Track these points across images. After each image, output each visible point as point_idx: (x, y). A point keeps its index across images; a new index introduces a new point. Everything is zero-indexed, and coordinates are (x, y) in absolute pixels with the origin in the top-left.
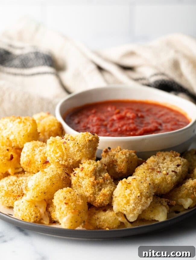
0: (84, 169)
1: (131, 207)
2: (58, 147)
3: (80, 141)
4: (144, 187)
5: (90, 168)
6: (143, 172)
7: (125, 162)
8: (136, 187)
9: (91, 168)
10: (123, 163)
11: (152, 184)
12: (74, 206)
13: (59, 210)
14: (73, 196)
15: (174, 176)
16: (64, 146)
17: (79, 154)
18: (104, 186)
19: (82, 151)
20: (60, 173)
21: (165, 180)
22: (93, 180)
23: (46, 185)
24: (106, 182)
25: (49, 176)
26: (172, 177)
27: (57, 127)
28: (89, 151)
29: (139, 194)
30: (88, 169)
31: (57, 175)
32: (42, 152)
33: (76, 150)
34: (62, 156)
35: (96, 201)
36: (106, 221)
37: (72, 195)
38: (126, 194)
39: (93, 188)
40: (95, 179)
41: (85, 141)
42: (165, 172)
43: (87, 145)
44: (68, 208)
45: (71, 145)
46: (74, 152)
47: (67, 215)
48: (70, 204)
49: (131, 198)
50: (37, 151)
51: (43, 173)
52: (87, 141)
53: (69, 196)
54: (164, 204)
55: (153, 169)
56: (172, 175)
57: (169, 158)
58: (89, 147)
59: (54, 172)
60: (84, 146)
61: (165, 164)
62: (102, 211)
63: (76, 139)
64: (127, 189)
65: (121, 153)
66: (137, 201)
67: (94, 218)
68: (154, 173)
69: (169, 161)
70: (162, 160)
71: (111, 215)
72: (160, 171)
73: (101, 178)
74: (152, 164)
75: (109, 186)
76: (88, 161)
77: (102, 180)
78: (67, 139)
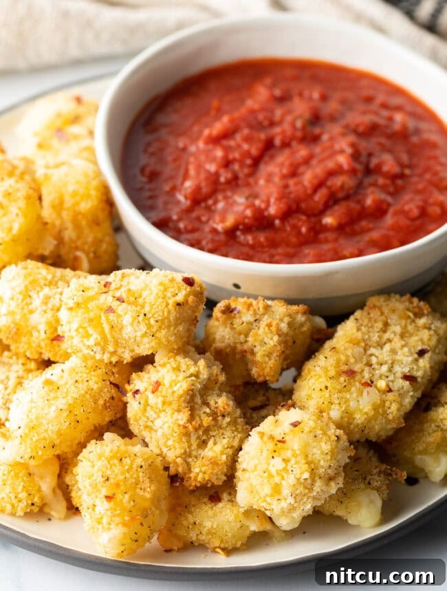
0: (160, 388)
1: (284, 504)
2: (91, 320)
3: (152, 306)
4: (322, 453)
5: (179, 385)
6: (323, 388)
7: (275, 355)
8: (298, 452)
9: (181, 387)
10: (270, 359)
11: (344, 438)
12: (129, 502)
13: (90, 510)
14: (128, 471)
15: (409, 392)
16: (108, 320)
17: (149, 343)
18: (214, 434)
19: (158, 335)
20: (95, 387)
21: (381, 411)
22: (185, 420)
23: (56, 428)
24: (220, 422)
25: (64, 401)
26: (402, 395)
27: (95, 203)
28: (175, 334)
29: (306, 475)
30: (171, 386)
31: (88, 396)
32: (50, 306)
33: (139, 334)
34: (102, 343)
35: (192, 475)
36: (215, 534)
37: (127, 468)
38: (273, 471)
39: (184, 440)
40: (192, 418)
41: (167, 305)
42: (382, 384)
43: (172, 318)
44: (115, 510)
45: (127, 320)
46: (135, 337)
47: (109, 529)
48: (119, 496)
49: (284, 483)
50: (37, 301)
51: (51, 388)
52: (170, 307)
53: (117, 473)
54: (375, 484)
55: (351, 373)
56: (401, 392)
57: (399, 324)
58: (178, 321)
59: (80, 385)
60: (163, 321)
61: (387, 347)
62: (206, 500)
63: (140, 296)
64: (275, 455)
65: (267, 328)
66: (301, 489)
67: (185, 523)
68: (353, 389)
69: (398, 337)
70: (378, 332)
71: (231, 518)
72: (369, 382)
73: (208, 410)
74: (349, 353)
75: (228, 433)
76: (172, 359)
77: (211, 418)
78: (118, 294)
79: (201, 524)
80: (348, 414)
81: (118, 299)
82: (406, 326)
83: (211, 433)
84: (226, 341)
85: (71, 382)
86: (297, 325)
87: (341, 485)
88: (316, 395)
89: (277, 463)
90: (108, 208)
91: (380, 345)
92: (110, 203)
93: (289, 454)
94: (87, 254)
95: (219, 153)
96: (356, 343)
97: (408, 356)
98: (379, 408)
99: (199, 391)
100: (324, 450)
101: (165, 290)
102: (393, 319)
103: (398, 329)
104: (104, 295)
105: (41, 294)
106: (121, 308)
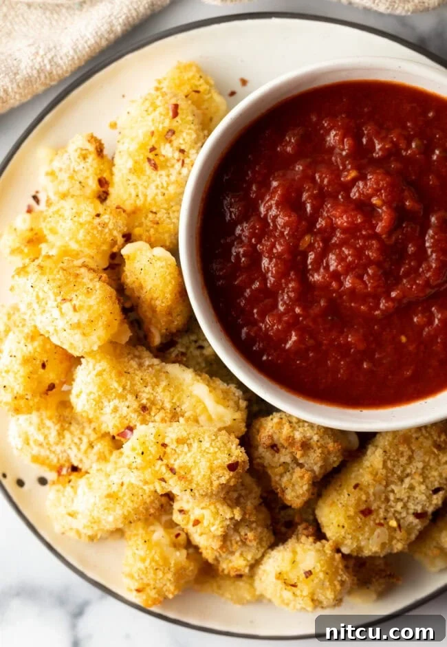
0: (200, 524)
3: (198, 484)
5: (215, 527)
8: (306, 594)
9: (216, 530)
15: (416, 527)
26: (409, 531)
30: (208, 526)
31: (141, 508)
42: (393, 523)
43: (214, 492)
55: (367, 513)
56: (409, 528)
63: (190, 471)
68: (367, 529)
69: (419, 471)
72: (382, 521)
74: (371, 491)
78: (171, 460)
80: (359, 549)
81: (171, 470)
82: (429, 460)
85: (128, 495)
88: (334, 528)
89: (288, 594)
91: (401, 480)
93: (298, 594)
96: (379, 481)
97: (423, 493)
98: (386, 545)
99: (233, 528)
101: (212, 472)
103: (420, 465)
104: (159, 462)
105: (112, 404)
106: (172, 480)
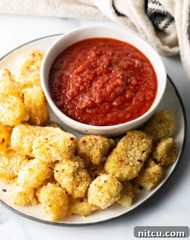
0: (64, 171)
1: (102, 204)
3: (61, 147)
5: (70, 170)
6: (114, 167)
7: (99, 157)
9: (70, 171)
11: (120, 184)
12: (56, 207)
13: (44, 208)
14: (55, 197)
15: (139, 165)
16: (47, 152)
17: (60, 158)
18: (81, 183)
19: (63, 156)
20: (44, 170)
22: (72, 180)
23: (33, 183)
24: (83, 179)
25: (35, 175)
26: (137, 167)
28: (68, 155)
30: (67, 171)
31: (42, 173)
32: (29, 141)
34: (46, 158)
35: (75, 195)
36: (82, 212)
39: (72, 186)
40: (74, 180)
42: (131, 164)
43: (67, 151)
44: (52, 209)
45: (53, 152)
46: (56, 156)
47: (50, 214)
48: (53, 205)
49: (102, 199)
50: (25, 140)
51: (31, 171)
52: (67, 148)
53: (52, 198)
54: (130, 195)
55: (122, 161)
56: (137, 165)
57: (137, 142)
58: (69, 151)
59: (40, 169)
60: (64, 152)
61: (133, 150)
62: (79, 201)
63: (57, 144)
64: (99, 191)
65: (96, 149)
66: (107, 201)
67: (73, 209)
68: (123, 166)
69: (136, 146)
70: (130, 145)
71: (87, 208)
72: (128, 164)
73: (79, 177)
74: (121, 154)
75: (85, 183)
76: (68, 162)
77: (80, 179)
78: (50, 143)
79: (78, 209)
80: (122, 175)
81: (51, 145)
82: (139, 142)
83: (80, 183)
84: (84, 151)
85: (37, 168)
86: (105, 146)
87: (119, 198)
88: (112, 169)
89: (100, 194)
90: (45, 103)
91: (131, 150)
92: (46, 101)
93: (104, 191)
94: (39, 118)
95: (79, 79)
96: (124, 150)
97: (139, 153)
98: (131, 172)
99: (76, 171)
100: (114, 189)
101: (65, 142)
102: (135, 140)
103: (136, 144)
104: (46, 144)
105: (26, 138)
106: (51, 148)
